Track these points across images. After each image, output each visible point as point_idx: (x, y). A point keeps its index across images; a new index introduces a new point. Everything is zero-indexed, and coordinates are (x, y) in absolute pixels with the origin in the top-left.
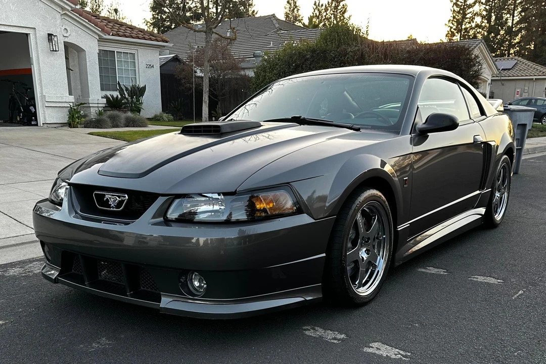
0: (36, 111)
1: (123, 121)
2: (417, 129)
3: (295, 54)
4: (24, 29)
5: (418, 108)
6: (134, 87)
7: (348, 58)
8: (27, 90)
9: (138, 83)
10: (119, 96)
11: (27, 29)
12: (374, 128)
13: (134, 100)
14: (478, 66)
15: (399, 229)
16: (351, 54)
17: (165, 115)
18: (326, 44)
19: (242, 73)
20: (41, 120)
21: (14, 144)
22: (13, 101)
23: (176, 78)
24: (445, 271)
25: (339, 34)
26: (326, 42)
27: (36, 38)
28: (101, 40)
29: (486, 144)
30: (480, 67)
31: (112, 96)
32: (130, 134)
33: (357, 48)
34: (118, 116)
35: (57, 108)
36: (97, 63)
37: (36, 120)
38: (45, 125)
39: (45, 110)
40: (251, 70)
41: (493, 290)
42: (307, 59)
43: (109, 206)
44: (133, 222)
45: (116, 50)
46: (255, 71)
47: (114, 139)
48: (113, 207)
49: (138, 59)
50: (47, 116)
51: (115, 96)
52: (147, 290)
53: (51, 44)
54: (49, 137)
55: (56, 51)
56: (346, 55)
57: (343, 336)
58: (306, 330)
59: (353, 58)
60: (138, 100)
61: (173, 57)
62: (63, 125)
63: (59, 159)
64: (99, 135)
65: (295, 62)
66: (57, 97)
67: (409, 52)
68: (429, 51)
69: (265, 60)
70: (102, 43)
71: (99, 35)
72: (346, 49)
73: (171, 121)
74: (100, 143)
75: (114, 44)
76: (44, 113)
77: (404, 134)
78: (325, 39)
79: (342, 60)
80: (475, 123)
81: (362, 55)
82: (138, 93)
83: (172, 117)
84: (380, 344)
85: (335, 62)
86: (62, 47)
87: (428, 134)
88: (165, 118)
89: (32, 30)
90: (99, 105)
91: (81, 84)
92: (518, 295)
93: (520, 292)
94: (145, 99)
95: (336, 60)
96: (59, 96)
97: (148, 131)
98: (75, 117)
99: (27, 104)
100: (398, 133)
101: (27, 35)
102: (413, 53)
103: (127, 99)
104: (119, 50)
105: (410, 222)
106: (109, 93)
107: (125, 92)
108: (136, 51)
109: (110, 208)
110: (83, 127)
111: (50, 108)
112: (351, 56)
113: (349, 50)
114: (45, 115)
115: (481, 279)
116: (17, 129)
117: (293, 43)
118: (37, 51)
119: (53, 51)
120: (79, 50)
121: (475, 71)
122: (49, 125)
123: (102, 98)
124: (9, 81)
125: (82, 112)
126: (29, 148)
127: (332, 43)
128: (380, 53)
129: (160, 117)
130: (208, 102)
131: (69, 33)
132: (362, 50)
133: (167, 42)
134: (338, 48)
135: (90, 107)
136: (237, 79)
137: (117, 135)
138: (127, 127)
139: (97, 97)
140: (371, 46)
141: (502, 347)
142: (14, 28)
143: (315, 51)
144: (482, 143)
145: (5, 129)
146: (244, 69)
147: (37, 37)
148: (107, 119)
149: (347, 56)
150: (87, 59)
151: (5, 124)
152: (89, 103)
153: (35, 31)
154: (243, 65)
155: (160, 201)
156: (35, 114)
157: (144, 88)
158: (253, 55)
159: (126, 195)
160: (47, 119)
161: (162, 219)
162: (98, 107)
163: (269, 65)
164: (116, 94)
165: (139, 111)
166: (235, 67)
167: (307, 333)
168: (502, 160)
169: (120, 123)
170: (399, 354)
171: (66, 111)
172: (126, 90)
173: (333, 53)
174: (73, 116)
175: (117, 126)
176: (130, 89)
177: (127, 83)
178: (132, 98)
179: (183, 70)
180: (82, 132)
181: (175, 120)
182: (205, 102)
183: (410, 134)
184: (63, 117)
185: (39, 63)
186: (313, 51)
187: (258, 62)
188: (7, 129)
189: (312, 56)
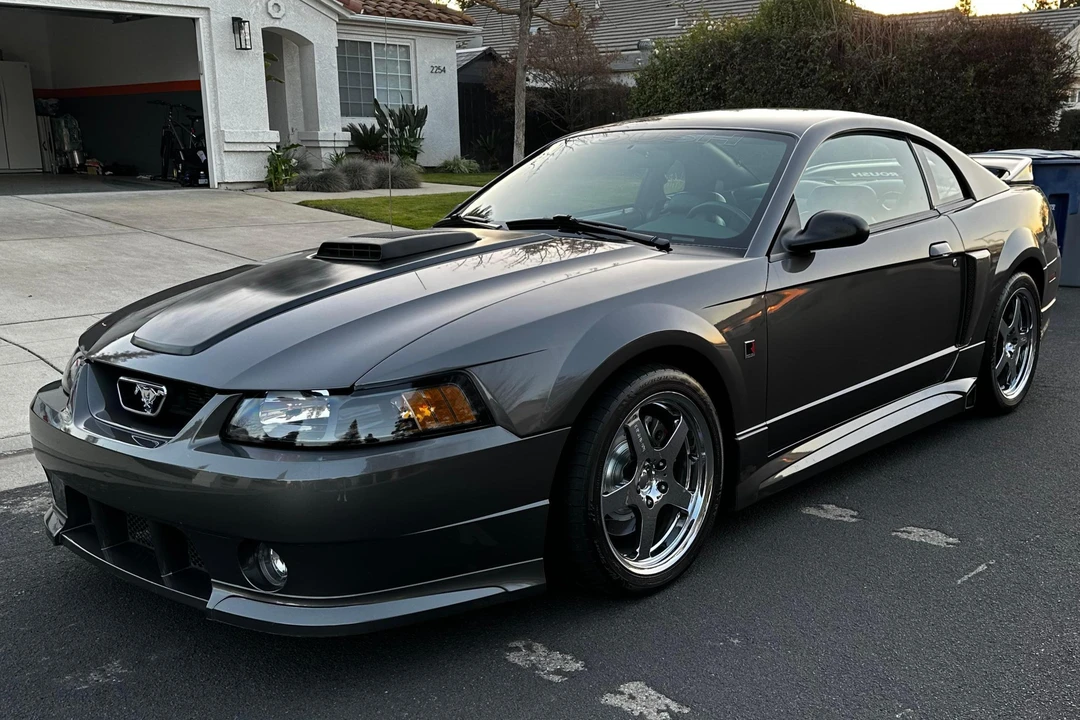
0: (206, 161)
1: (371, 177)
2: (783, 244)
3: (712, 45)
4: (188, 10)
5: (792, 201)
6: (404, 109)
7: (812, 52)
8: (194, 120)
9: (414, 102)
10: (377, 127)
11: (193, 10)
13: (406, 135)
14: (1069, 64)
15: (740, 439)
16: (817, 43)
17: (464, 163)
18: (770, 27)
19: (614, 80)
20: (215, 176)
21: (148, 228)
22: (168, 139)
23: (489, 91)
24: (856, 513)
25: (796, 6)
26: (771, 22)
27: (210, 26)
28: (343, 22)
29: (964, 258)
30: (1072, 65)
31: (364, 128)
32: (376, 205)
33: (830, 32)
34: (362, 169)
35: (247, 154)
36: (336, 65)
37: (207, 176)
38: (224, 186)
39: (224, 159)
40: (631, 75)
41: (927, 562)
42: (733, 56)
43: (140, 406)
45: (373, 40)
46: (639, 76)
47: (344, 214)
48: (147, 409)
49: (416, 57)
50: (226, 170)
51: (369, 127)
52: (200, 568)
53: (237, 36)
54: (221, 211)
55: (246, 49)
56: (808, 47)
57: (579, 666)
58: (511, 650)
59: (823, 52)
60: (412, 134)
61: (484, 51)
62: (258, 185)
63: (219, 258)
64: (318, 205)
65: (712, 59)
66: (246, 133)
67: (930, 39)
68: (969, 36)
69: (657, 57)
70: (343, 28)
71: (339, 15)
72: (808, 35)
73: (476, 172)
74: (313, 223)
75: (369, 30)
76: (222, 164)
77: (753, 254)
78: (769, 16)
79: (801, 56)
80: (942, 217)
81: (840, 46)
82: (412, 121)
83: (477, 165)
84: (641, 685)
85: (788, 59)
86: (258, 41)
87: (813, 251)
88: (463, 167)
89: (202, 12)
90: (337, 145)
91: (304, 104)
92: (974, 573)
93: (980, 569)
94: (426, 131)
95: (788, 55)
96: (250, 131)
97: (416, 197)
98: (280, 170)
99: (192, 145)
100: (741, 253)
101: (194, 20)
102: (938, 40)
103: (392, 131)
104: (381, 41)
105: (768, 422)
106: (357, 122)
107: (388, 118)
108: (412, 42)
109: (142, 409)
110: (293, 190)
111: (233, 154)
112: (818, 47)
113: (815, 37)
114: (222, 167)
115: (916, 534)
116: (167, 194)
117: (709, 25)
118: (211, 50)
119: (241, 49)
120: (302, 43)
121: (1063, 73)
122: (229, 187)
123: (344, 130)
124: (164, 104)
125: (294, 161)
126: (174, 235)
127: (783, 23)
128: (875, 42)
129: (455, 165)
130: (523, 143)
131: (282, 13)
132: (839, 37)
133: (471, 24)
134: (792, 33)
135: (319, 147)
136: (605, 92)
137: (352, 207)
138: (380, 188)
139: (333, 129)
140: (859, 30)
141: (879, 697)
142: (169, 9)
143: (749, 39)
144: (953, 255)
145: (143, 195)
146: (618, 72)
147: (213, 24)
148: (339, 174)
149: (811, 48)
150: (316, 58)
151: (152, 183)
152: (318, 141)
153: (209, 14)
154: (614, 66)
155: (216, 401)
156: (204, 166)
157: (424, 113)
158: (638, 45)
159: (164, 388)
160: (227, 174)
161: (216, 438)
162: (334, 147)
163: (663, 67)
164: (371, 122)
165: (414, 154)
166: (599, 70)
167: (513, 657)
168: (1012, 282)
169: (367, 181)
170: (668, 710)
171: (263, 161)
172: (390, 116)
173: (783, 43)
174: (276, 169)
175: (360, 187)
176: (397, 113)
177: (391, 102)
178: (402, 130)
179: (501, 76)
180: (289, 199)
181: (483, 171)
182: (519, 145)
183: (768, 255)
184: (257, 170)
185: (214, 72)
186: (746, 39)
187: (642, 60)
188: (147, 195)
189: (744, 49)
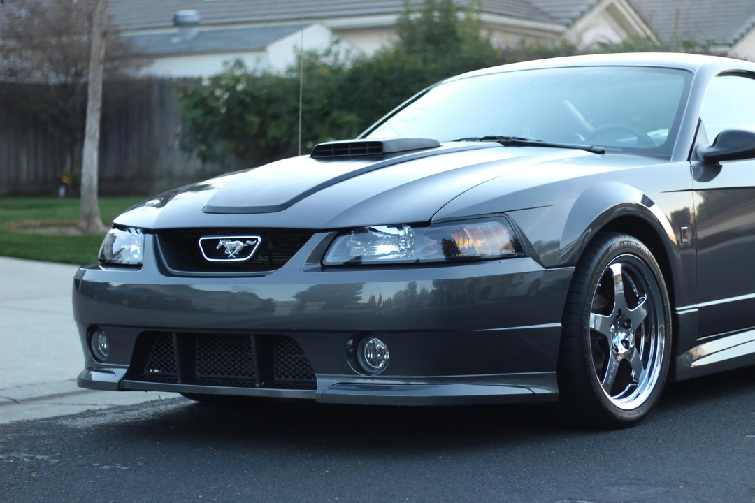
2: (699, 154)
5: (700, 121)
12: (628, 150)
15: (680, 313)
43: (226, 256)
44: (270, 274)
48: (231, 258)
77: (677, 159)
87: (721, 163)
100: (667, 158)
105: (697, 305)
158: (173, 22)
159: (258, 237)
161: (317, 264)
183: (689, 160)
